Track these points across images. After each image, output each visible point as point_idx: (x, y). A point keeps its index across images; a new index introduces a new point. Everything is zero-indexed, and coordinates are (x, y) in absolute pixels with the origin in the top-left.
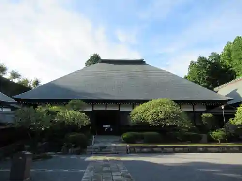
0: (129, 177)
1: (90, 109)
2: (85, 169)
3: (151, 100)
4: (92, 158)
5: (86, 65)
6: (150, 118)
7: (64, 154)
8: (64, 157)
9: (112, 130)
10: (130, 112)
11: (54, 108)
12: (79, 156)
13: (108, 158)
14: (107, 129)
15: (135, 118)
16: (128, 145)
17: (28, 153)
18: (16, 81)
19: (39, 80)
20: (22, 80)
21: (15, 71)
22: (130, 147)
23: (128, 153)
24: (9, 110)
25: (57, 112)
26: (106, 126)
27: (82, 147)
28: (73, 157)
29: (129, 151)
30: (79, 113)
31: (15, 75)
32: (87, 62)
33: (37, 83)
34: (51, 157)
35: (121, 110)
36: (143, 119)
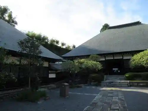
0: (123, 100)
1: (104, 59)
2: (98, 94)
3: (146, 50)
4: (104, 89)
5: (101, 32)
6: (145, 62)
7: (88, 86)
8: (88, 87)
9: (119, 71)
10: (130, 59)
11: (82, 60)
12: (97, 87)
13: (114, 89)
14: (115, 71)
15: (133, 63)
16: (128, 81)
17: (66, 84)
18: (64, 47)
19: (75, 45)
20: (67, 46)
21: (63, 42)
22: (130, 83)
23: (128, 86)
24: (61, 63)
25: (84, 62)
26: (115, 69)
27: (99, 82)
28: (93, 87)
29: (129, 85)
30: (95, 62)
31: (63, 44)
32: (101, 30)
33: (74, 47)
34: (81, 87)
35: (124, 59)
36: (140, 64)
